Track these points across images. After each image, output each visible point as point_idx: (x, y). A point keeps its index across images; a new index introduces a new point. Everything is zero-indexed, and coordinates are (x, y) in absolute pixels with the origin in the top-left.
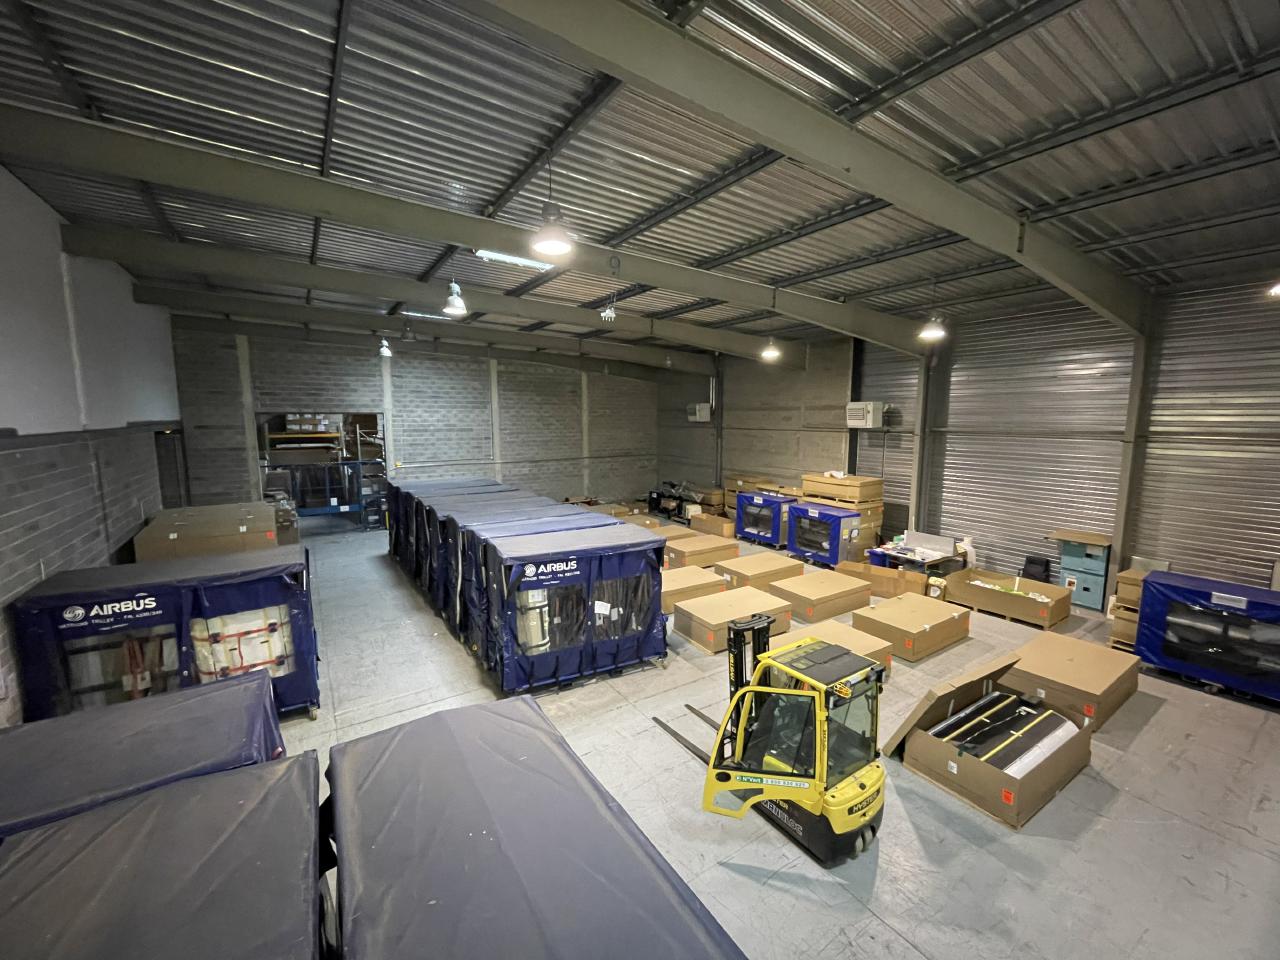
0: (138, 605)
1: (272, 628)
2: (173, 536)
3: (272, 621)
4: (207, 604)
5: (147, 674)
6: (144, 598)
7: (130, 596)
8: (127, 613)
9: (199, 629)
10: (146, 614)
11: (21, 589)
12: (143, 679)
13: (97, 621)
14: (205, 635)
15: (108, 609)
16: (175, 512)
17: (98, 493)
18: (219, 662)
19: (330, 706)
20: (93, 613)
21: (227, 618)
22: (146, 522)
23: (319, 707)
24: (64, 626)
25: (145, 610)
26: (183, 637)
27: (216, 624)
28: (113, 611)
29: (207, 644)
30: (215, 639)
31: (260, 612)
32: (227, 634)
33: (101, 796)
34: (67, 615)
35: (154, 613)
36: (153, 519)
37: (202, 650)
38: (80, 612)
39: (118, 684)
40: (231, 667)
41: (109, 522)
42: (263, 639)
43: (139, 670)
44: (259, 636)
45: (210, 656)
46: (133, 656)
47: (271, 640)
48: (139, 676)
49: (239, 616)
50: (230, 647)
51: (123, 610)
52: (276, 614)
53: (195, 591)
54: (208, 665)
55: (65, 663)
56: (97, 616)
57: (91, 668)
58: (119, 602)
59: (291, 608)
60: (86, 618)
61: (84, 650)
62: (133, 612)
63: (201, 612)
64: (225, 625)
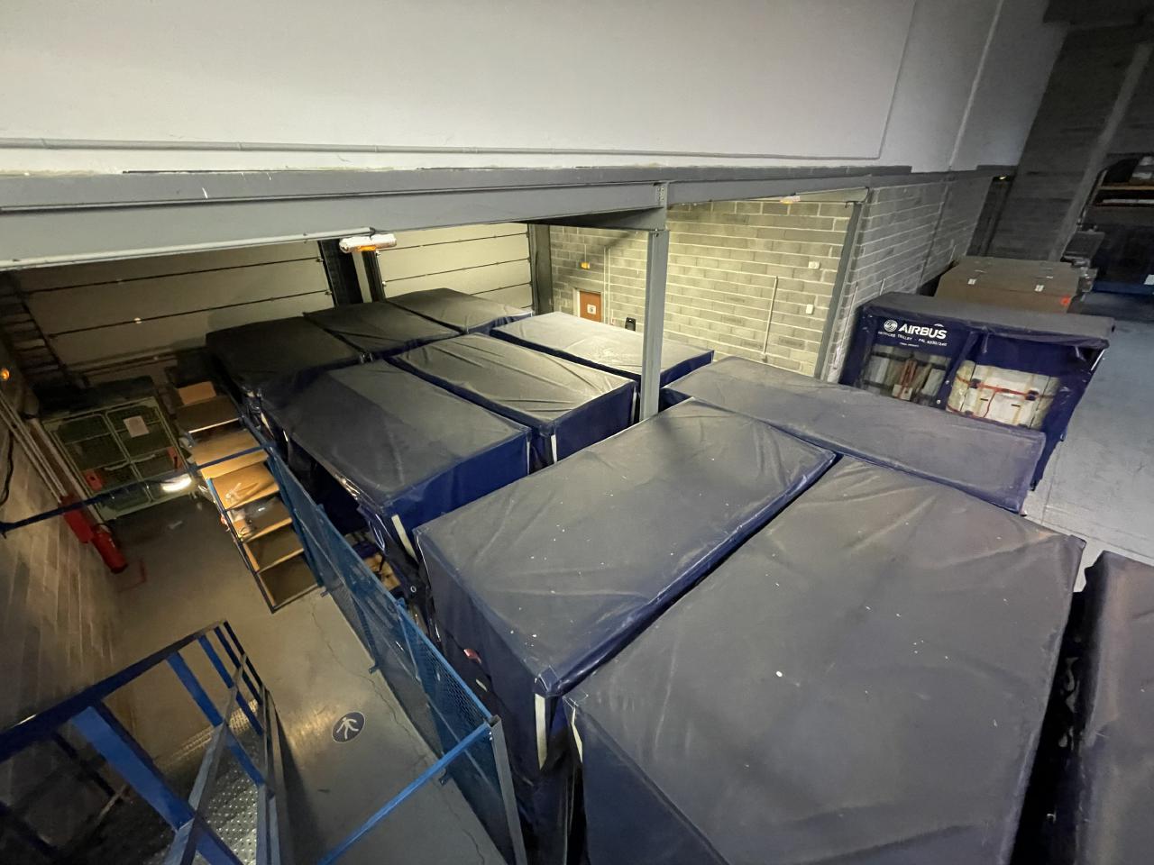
0: (932, 334)
1: (1031, 396)
2: (972, 282)
3: (1035, 389)
4: (986, 351)
5: (911, 391)
6: (940, 329)
7: (929, 323)
8: (922, 337)
9: (966, 371)
10: (935, 343)
11: (868, 298)
12: (907, 392)
13: (901, 336)
14: (969, 378)
15: (912, 330)
16: (978, 260)
17: (933, 232)
18: (968, 405)
19: (1045, 496)
20: (900, 330)
21: (996, 371)
22: (951, 266)
23: (1033, 490)
24: (881, 333)
25: (936, 339)
26: (950, 372)
27: (984, 373)
28: (914, 333)
29: (966, 385)
30: (975, 384)
31: (1028, 376)
32: (986, 384)
33: (897, 464)
34: (886, 326)
35: (940, 344)
36: (958, 263)
37: (959, 388)
38: (895, 325)
39: (891, 388)
40: (975, 414)
41: (930, 259)
42: (1016, 403)
43: (907, 385)
44: (1014, 398)
45: (963, 397)
46: (908, 373)
47: (1024, 407)
48: (905, 389)
49: (1006, 372)
50: (983, 396)
51: (921, 334)
52: (1041, 384)
53: (981, 336)
54: (958, 404)
55: (869, 359)
56: (903, 333)
57: (880, 370)
58: (921, 327)
59: (1063, 383)
60: (896, 332)
61: (883, 355)
62: (927, 338)
63: (976, 357)
64: (989, 374)
